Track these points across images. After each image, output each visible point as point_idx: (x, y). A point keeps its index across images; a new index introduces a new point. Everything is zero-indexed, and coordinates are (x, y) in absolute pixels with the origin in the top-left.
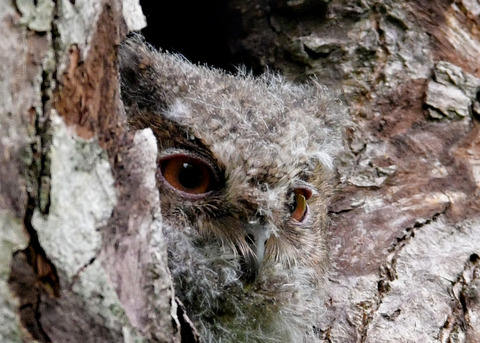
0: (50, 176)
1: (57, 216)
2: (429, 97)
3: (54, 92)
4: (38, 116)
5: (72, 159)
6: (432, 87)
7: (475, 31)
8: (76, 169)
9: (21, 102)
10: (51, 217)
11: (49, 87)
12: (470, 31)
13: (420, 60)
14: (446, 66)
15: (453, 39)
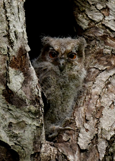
0: (9, 77)
1: (12, 83)
2: (103, 52)
3: (9, 64)
4: (7, 68)
5: (14, 74)
6: (104, 50)
7: (113, 40)
8: (15, 75)
9: (3, 66)
10: (11, 83)
11: (8, 63)
12: (112, 40)
13: (102, 46)
14: (106, 46)
15: (109, 42)
